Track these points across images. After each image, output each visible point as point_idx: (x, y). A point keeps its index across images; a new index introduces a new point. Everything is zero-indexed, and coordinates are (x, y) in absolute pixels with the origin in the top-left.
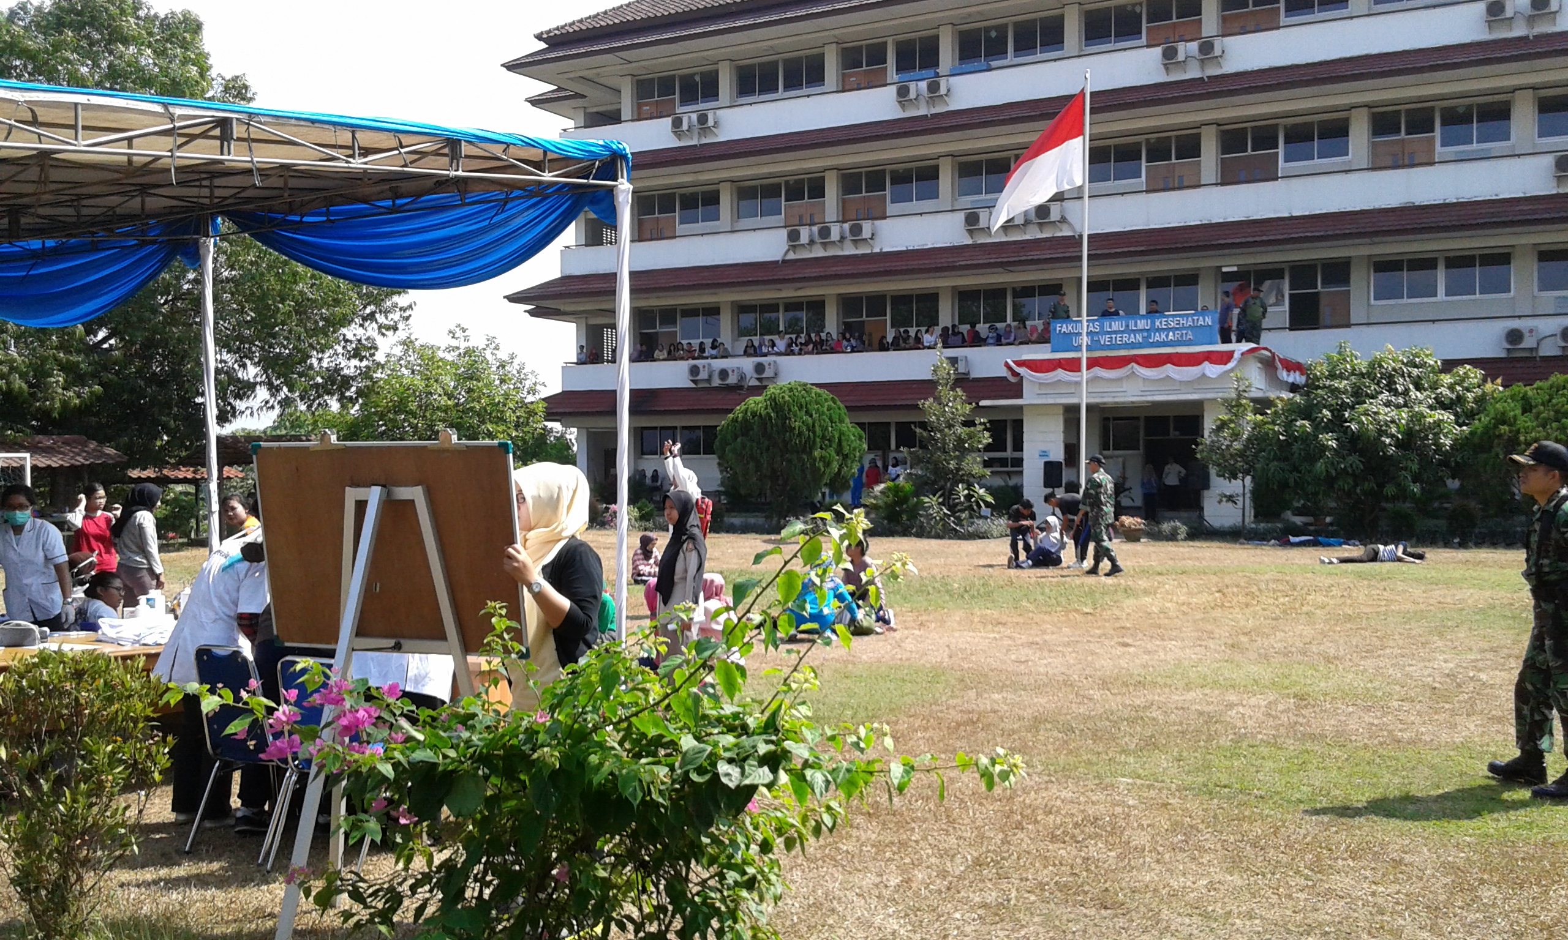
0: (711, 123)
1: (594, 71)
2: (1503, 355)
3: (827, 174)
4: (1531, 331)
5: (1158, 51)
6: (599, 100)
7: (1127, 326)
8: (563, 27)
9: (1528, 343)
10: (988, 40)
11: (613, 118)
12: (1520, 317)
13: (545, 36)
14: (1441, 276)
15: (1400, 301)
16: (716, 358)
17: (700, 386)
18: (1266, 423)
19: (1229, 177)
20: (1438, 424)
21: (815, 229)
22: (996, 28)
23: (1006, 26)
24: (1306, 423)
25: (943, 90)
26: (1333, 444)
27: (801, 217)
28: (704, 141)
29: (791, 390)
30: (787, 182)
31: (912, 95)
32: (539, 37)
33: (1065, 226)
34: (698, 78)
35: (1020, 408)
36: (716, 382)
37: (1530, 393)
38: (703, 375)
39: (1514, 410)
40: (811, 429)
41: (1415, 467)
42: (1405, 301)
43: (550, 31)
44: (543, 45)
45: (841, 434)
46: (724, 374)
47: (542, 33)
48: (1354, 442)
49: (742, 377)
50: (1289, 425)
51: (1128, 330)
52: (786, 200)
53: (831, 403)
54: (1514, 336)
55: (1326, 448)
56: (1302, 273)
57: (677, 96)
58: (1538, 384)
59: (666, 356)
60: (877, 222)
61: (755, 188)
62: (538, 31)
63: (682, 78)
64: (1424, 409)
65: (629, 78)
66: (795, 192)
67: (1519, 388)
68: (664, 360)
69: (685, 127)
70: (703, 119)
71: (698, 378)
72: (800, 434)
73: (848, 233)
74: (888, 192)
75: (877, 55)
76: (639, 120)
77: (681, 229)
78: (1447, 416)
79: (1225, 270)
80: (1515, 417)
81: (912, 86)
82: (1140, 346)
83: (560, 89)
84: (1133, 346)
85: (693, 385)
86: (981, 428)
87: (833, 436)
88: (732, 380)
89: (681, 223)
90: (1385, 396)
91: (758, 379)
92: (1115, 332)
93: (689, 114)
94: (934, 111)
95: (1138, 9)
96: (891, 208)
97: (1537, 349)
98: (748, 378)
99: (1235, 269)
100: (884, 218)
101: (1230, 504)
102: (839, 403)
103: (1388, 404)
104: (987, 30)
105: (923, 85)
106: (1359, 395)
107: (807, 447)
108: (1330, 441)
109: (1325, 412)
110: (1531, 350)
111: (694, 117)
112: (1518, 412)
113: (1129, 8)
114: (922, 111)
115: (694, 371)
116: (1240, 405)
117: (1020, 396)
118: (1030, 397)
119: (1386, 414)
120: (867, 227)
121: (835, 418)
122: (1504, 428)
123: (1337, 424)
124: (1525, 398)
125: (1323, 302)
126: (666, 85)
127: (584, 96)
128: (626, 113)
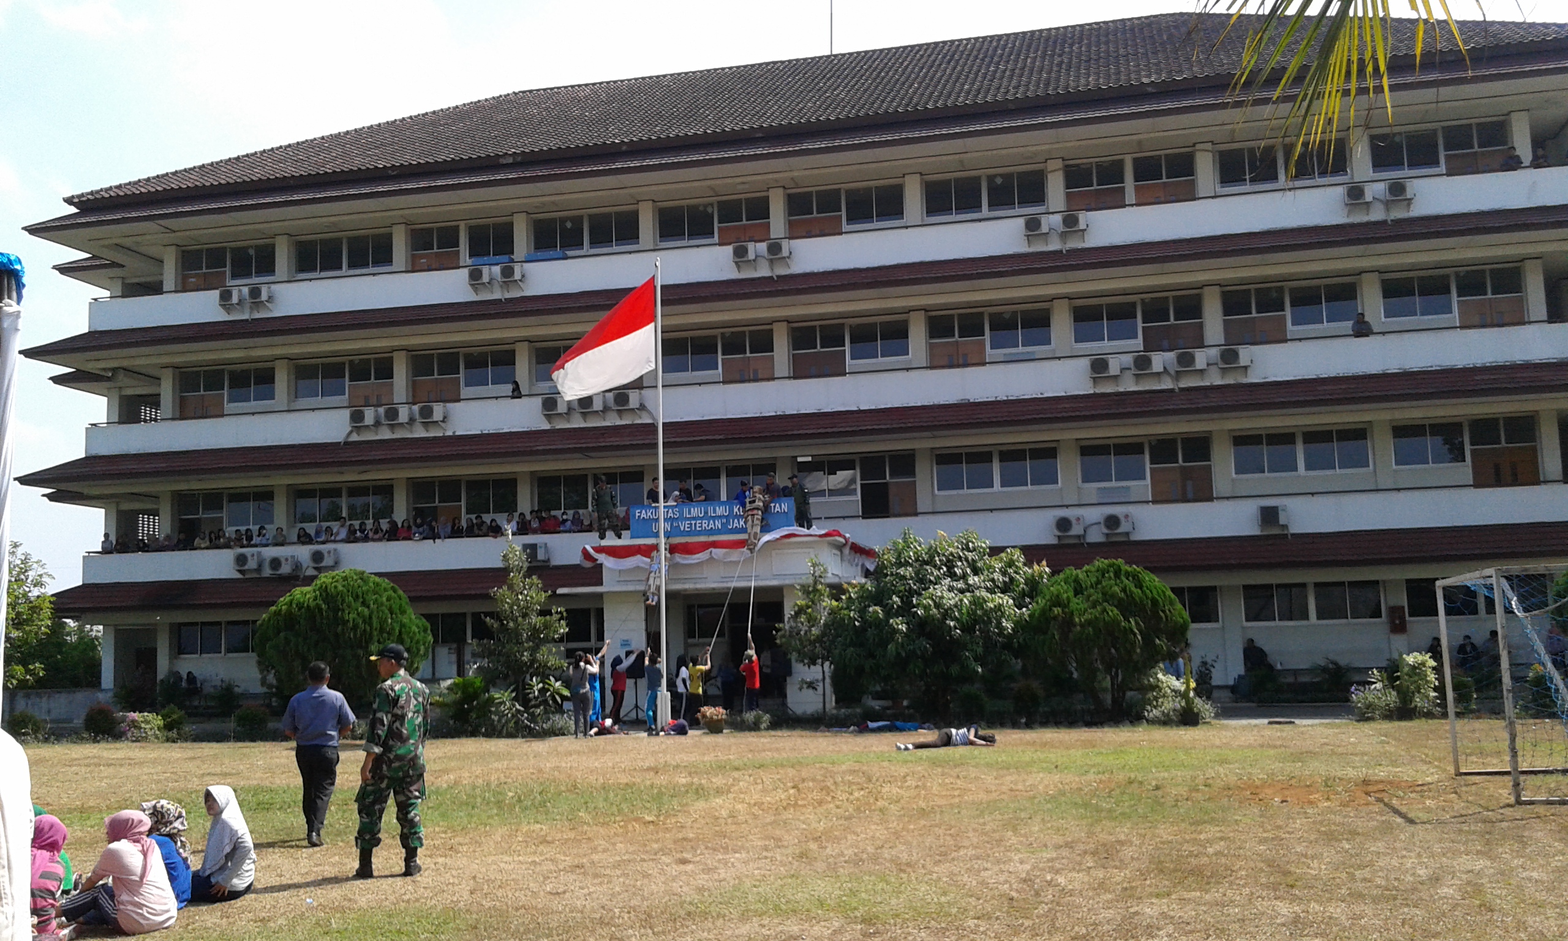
0: (264, 296)
1: (134, 239)
2: (1055, 541)
3: (395, 354)
4: (1078, 519)
5: (729, 249)
6: (136, 269)
7: (706, 513)
8: (98, 192)
9: (1076, 530)
10: (564, 230)
11: (155, 289)
12: (1067, 506)
13: (76, 200)
14: (996, 467)
15: (960, 492)
16: (266, 545)
17: (247, 576)
18: (842, 608)
19: (801, 371)
20: (999, 608)
21: (381, 410)
22: (573, 219)
23: (581, 218)
24: (878, 609)
25: (517, 276)
26: (903, 628)
27: (367, 398)
28: (257, 316)
29: (345, 579)
30: (351, 362)
31: (485, 278)
32: (69, 201)
33: (644, 414)
34: (252, 252)
35: (600, 596)
36: (267, 572)
37: (1080, 576)
38: (252, 564)
39: (1066, 591)
40: (368, 621)
41: (980, 650)
42: (966, 491)
43: (82, 195)
44: (73, 210)
45: (402, 625)
46: (276, 563)
47: (73, 197)
48: (924, 627)
49: (297, 566)
50: (862, 611)
51: (706, 517)
52: (351, 381)
53: (391, 592)
54: (1063, 524)
55: (896, 631)
56: (871, 465)
57: (228, 270)
58: (1086, 567)
59: (208, 543)
60: (450, 405)
61: (316, 366)
62: (68, 195)
63: (234, 250)
64: (984, 594)
65: (174, 247)
66: (360, 372)
67: (1071, 571)
68: (207, 548)
69: (235, 299)
70: (255, 292)
71: (246, 567)
72: (355, 627)
73: (417, 416)
74: (462, 375)
75: (449, 237)
76: (184, 290)
77: (229, 407)
78: (1007, 600)
79: (800, 459)
80: (1068, 598)
81: (485, 270)
82: (718, 532)
83: (94, 257)
84: (712, 532)
85: (239, 576)
86: (556, 617)
87: (393, 629)
88: (285, 569)
89: (230, 401)
90: (947, 581)
91: (315, 568)
92: (694, 518)
93: (240, 289)
94: (508, 296)
95: (710, 210)
96: (466, 392)
97: (1084, 536)
98: (305, 566)
99: (810, 459)
100: (458, 400)
101: (811, 691)
102: (401, 592)
103: (951, 589)
104: (563, 220)
105: (497, 270)
106: (923, 581)
107: (364, 642)
108: (900, 625)
109: (895, 598)
110: (1079, 537)
111: (245, 290)
112: (1071, 594)
113: (701, 208)
114: (497, 295)
115: (241, 560)
116: (815, 590)
117: (602, 584)
118: (609, 585)
119: (950, 599)
120: (438, 410)
121: (396, 608)
122: (1057, 610)
123: (906, 610)
124: (1076, 580)
125: (892, 491)
126: (216, 257)
127: (123, 266)
128: (169, 283)
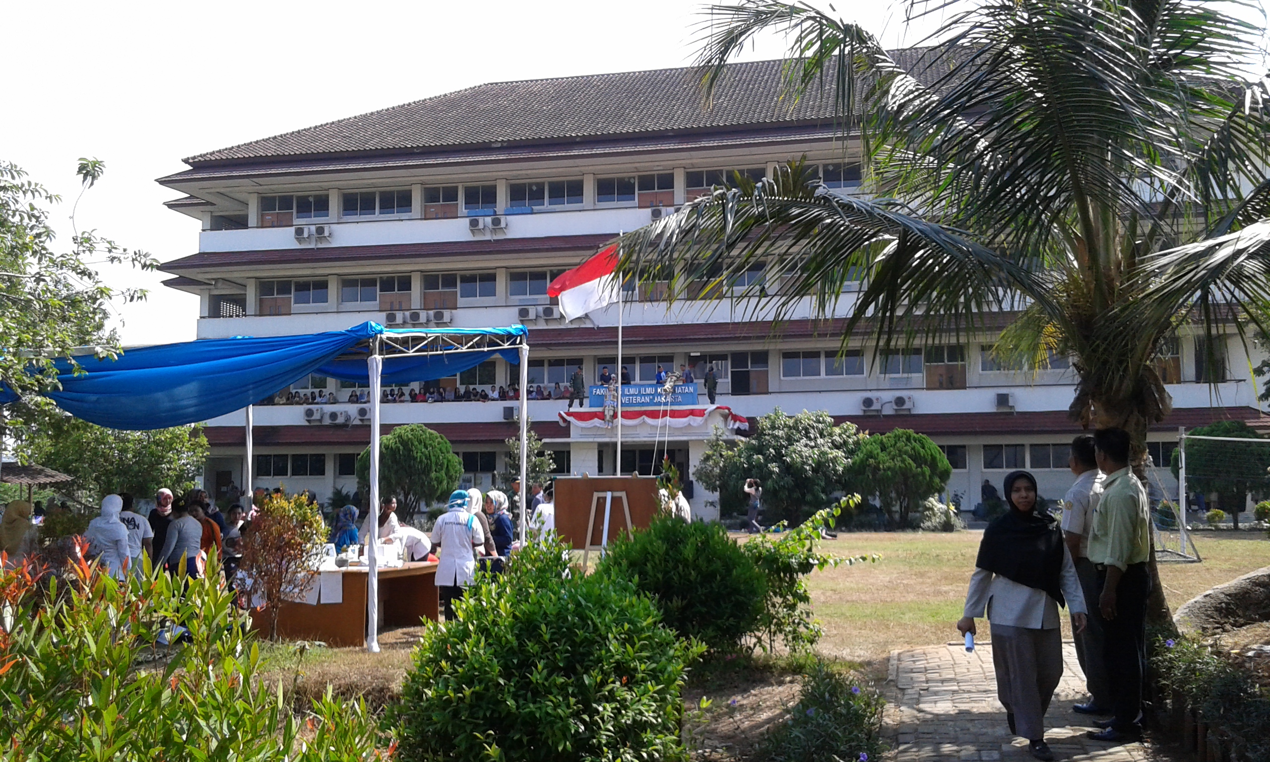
0: (326, 234)
1: (230, 189)
2: (861, 413)
3: (413, 274)
4: (877, 399)
8: (205, 155)
9: (876, 406)
10: (530, 190)
12: (870, 390)
13: (191, 161)
14: (823, 361)
15: (798, 378)
16: (326, 403)
17: (312, 424)
18: (734, 456)
19: (693, 294)
20: (835, 458)
21: (408, 313)
22: (537, 184)
23: (543, 184)
24: (761, 457)
25: (503, 225)
26: (777, 470)
27: (392, 303)
28: (320, 246)
29: (412, 430)
30: (381, 278)
31: (481, 226)
32: (186, 161)
33: (587, 321)
34: (311, 199)
35: (568, 444)
36: (327, 421)
37: (884, 440)
38: (316, 416)
39: (876, 449)
40: (428, 458)
41: (823, 484)
42: (802, 377)
43: (194, 158)
45: (449, 461)
46: (334, 416)
47: (188, 158)
48: (788, 469)
49: (348, 418)
50: (749, 458)
51: (640, 394)
52: (381, 291)
53: (439, 439)
54: (868, 402)
55: (773, 472)
56: (739, 359)
57: (294, 211)
58: (888, 434)
59: (285, 401)
60: (454, 311)
61: (357, 280)
63: (298, 198)
64: (826, 449)
65: (256, 195)
66: (387, 284)
67: (878, 436)
68: (283, 404)
69: (306, 235)
70: (320, 230)
71: (313, 418)
72: (421, 461)
73: (432, 318)
74: (458, 289)
75: (450, 194)
76: (262, 227)
77: (295, 307)
78: (840, 453)
79: (692, 354)
80: (878, 454)
81: (481, 220)
82: (647, 404)
83: (191, 197)
84: (643, 404)
85: (307, 424)
86: (547, 457)
87: (443, 463)
88: (340, 420)
89: (295, 303)
90: (804, 441)
91: (361, 420)
92: (632, 395)
93: (308, 225)
94: (495, 238)
95: (632, 181)
96: (461, 301)
97: (881, 411)
98: (352, 418)
99: (699, 354)
100: (456, 308)
101: (712, 507)
102: (445, 439)
103: (806, 445)
104: (530, 185)
105: (489, 220)
106: (790, 440)
107: (427, 470)
108: (774, 468)
109: (772, 450)
110: (877, 411)
111: (313, 228)
112: (879, 451)
113: (626, 180)
114: (488, 237)
115: (309, 413)
116: (718, 445)
117: (569, 437)
118: (575, 437)
119: (806, 452)
120: (447, 314)
121: (444, 450)
122: (871, 461)
123: (779, 457)
124: (882, 443)
125: (752, 376)
126: (285, 202)
128: (252, 220)
